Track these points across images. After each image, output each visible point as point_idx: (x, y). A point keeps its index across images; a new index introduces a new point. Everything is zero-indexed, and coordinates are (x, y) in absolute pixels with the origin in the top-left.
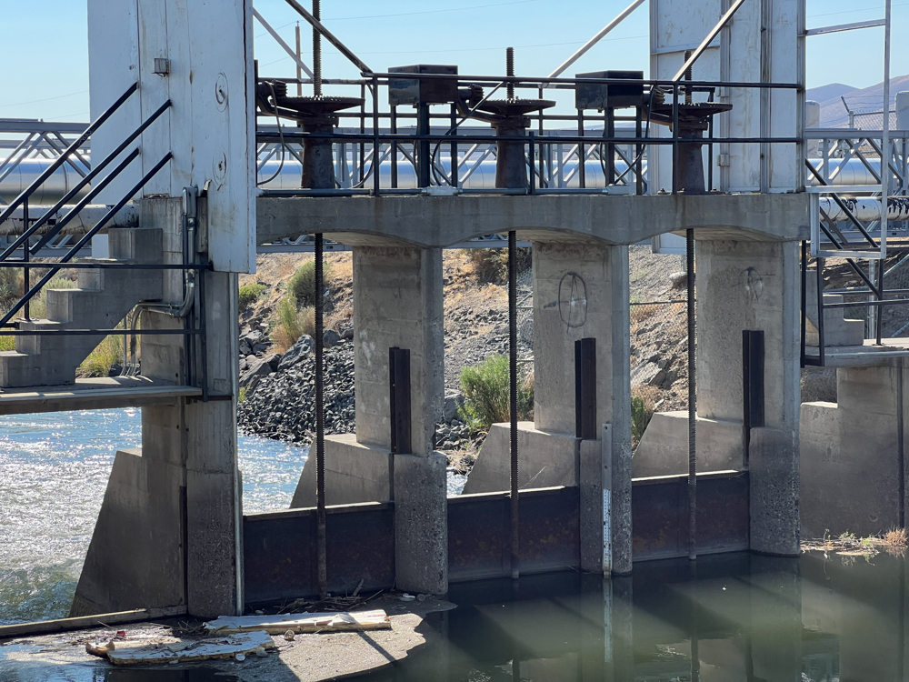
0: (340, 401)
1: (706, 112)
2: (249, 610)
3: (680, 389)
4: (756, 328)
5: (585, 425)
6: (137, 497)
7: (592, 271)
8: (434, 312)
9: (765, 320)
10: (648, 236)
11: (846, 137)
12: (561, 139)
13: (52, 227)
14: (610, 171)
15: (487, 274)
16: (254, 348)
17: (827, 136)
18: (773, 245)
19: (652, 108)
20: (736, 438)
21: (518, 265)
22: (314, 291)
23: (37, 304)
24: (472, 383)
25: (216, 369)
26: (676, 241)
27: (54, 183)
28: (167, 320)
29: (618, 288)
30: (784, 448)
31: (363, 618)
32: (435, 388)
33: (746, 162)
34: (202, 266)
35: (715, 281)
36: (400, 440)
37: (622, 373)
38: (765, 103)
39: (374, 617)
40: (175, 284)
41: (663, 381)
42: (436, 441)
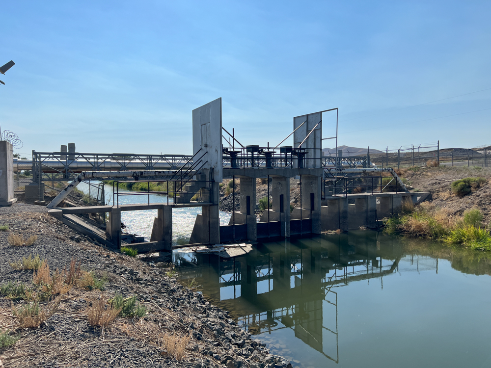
0: (237, 205)
1: (304, 153)
2: (221, 243)
3: (299, 203)
4: (313, 192)
5: (282, 210)
6: (201, 223)
7: (283, 182)
8: (254, 189)
9: (314, 191)
10: (293, 176)
11: (329, 158)
12: (277, 158)
13: (186, 174)
14: (286, 164)
15: (264, 182)
16: (222, 195)
17: (326, 158)
18: (316, 178)
19: (294, 153)
20: (309, 213)
21: (269, 181)
22: (233, 185)
23: (183, 187)
24: (261, 202)
25: (215, 200)
26: (298, 177)
27: (187, 166)
28: (207, 191)
29: (288, 185)
30: (318, 214)
31: (241, 245)
32: (255, 203)
33: (311, 162)
34: (213, 181)
35: (305, 184)
36: (248, 213)
37: (288, 201)
38: (315, 152)
39: (244, 245)
40: (208, 185)
41: (296, 202)
42: (255, 213)
